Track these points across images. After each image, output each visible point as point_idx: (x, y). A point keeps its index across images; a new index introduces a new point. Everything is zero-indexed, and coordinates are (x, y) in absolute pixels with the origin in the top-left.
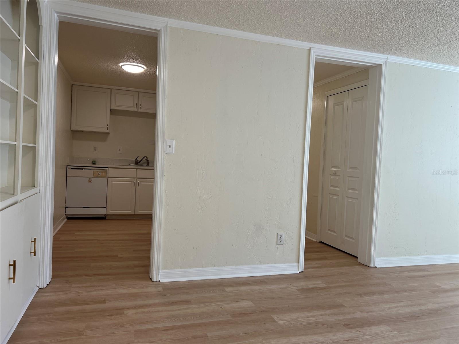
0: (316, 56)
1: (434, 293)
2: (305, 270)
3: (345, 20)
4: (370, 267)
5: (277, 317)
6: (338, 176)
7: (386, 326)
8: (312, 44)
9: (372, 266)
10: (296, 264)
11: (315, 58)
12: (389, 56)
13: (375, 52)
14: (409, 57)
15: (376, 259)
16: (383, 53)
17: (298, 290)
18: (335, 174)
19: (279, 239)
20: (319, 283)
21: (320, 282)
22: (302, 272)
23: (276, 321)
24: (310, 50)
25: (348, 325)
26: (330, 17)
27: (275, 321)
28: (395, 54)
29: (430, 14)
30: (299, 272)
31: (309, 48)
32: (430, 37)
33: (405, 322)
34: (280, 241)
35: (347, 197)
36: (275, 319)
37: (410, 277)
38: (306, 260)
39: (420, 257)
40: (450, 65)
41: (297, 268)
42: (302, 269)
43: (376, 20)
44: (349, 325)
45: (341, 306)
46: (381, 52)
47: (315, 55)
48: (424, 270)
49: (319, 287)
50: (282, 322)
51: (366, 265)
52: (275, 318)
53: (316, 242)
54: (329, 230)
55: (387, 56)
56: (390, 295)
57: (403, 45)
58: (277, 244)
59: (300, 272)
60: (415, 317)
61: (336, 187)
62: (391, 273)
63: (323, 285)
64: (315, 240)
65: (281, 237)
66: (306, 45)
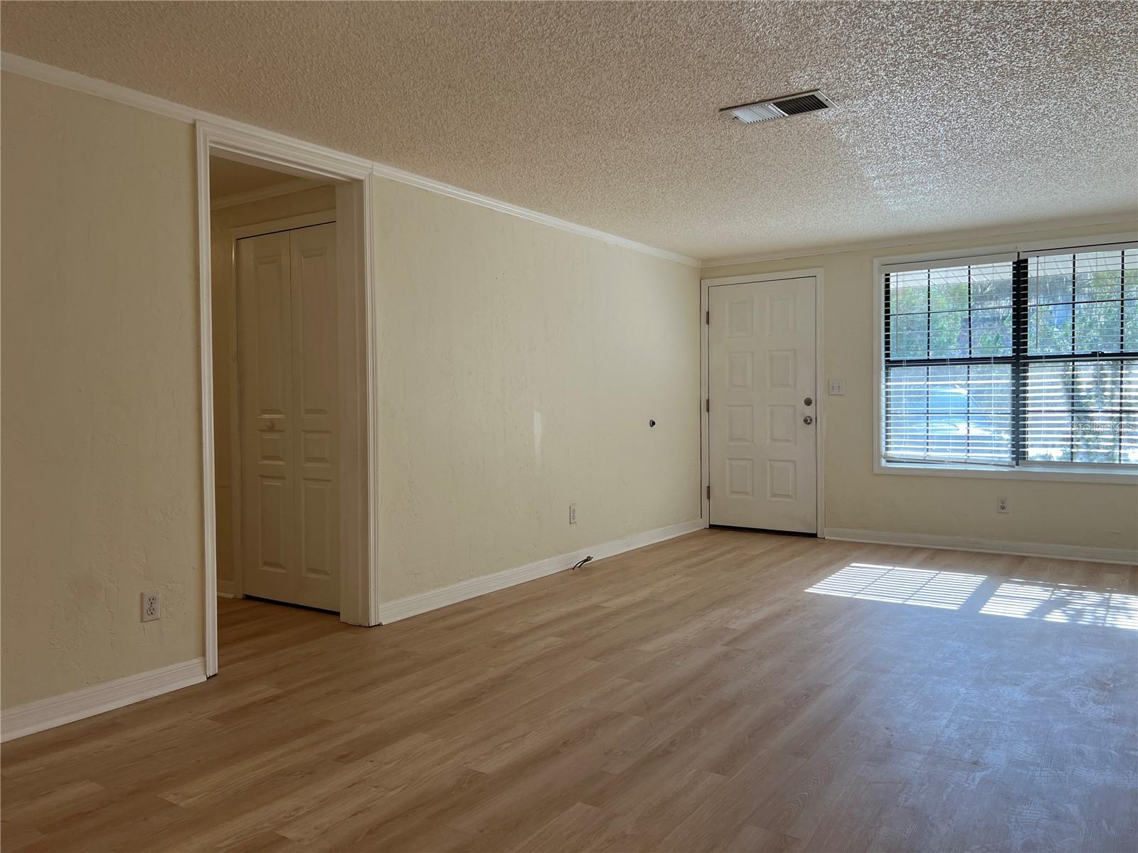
0: (211, 141)
1: (495, 647)
2: (222, 669)
3: (284, 75)
4: (370, 627)
5: (176, 794)
6: (280, 431)
7: (420, 733)
8: (198, 111)
9: (374, 625)
10: (197, 661)
11: (208, 147)
12: (375, 163)
13: (345, 151)
14: (415, 170)
15: (381, 607)
16: (364, 156)
17: (216, 718)
18: (271, 428)
19: (146, 606)
20: (264, 690)
21: (266, 687)
22: (215, 675)
23: (174, 802)
24: (194, 126)
25: (344, 758)
26: (248, 61)
27: (172, 805)
28: (386, 160)
29: (454, 96)
30: (207, 678)
31: (191, 122)
32: (454, 138)
33: (452, 715)
34: (152, 611)
35: (306, 479)
36: (170, 801)
37: (450, 628)
38: (221, 645)
39: (462, 583)
40: (488, 196)
41: (201, 669)
42: (213, 668)
43: (352, 87)
44: (347, 755)
45: (324, 723)
46: (360, 154)
47: (208, 142)
48: (471, 610)
49: (267, 698)
50: (190, 800)
51: (360, 626)
52: (171, 798)
53: (233, 598)
54: (266, 564)
55: (371, 162)
56: (418, 673)
57: (403, 146)
58: (142, 621)
59: (210, 677)
60: (468, 700)
61: (278, 458)
62: (412, 629)
63: (272, 692)
64: (231, 596)
65: (152, 600)
66: (185, 113)
